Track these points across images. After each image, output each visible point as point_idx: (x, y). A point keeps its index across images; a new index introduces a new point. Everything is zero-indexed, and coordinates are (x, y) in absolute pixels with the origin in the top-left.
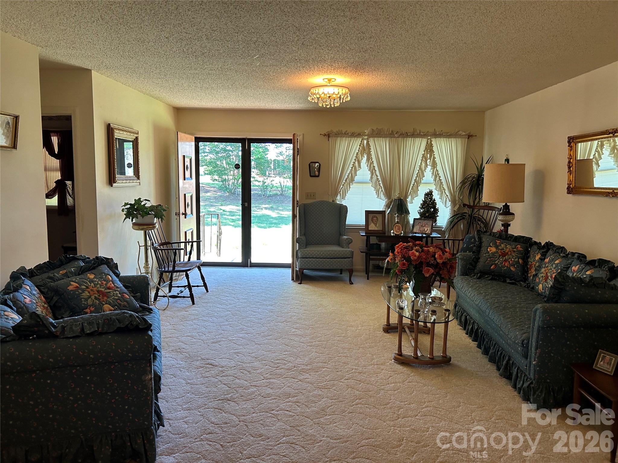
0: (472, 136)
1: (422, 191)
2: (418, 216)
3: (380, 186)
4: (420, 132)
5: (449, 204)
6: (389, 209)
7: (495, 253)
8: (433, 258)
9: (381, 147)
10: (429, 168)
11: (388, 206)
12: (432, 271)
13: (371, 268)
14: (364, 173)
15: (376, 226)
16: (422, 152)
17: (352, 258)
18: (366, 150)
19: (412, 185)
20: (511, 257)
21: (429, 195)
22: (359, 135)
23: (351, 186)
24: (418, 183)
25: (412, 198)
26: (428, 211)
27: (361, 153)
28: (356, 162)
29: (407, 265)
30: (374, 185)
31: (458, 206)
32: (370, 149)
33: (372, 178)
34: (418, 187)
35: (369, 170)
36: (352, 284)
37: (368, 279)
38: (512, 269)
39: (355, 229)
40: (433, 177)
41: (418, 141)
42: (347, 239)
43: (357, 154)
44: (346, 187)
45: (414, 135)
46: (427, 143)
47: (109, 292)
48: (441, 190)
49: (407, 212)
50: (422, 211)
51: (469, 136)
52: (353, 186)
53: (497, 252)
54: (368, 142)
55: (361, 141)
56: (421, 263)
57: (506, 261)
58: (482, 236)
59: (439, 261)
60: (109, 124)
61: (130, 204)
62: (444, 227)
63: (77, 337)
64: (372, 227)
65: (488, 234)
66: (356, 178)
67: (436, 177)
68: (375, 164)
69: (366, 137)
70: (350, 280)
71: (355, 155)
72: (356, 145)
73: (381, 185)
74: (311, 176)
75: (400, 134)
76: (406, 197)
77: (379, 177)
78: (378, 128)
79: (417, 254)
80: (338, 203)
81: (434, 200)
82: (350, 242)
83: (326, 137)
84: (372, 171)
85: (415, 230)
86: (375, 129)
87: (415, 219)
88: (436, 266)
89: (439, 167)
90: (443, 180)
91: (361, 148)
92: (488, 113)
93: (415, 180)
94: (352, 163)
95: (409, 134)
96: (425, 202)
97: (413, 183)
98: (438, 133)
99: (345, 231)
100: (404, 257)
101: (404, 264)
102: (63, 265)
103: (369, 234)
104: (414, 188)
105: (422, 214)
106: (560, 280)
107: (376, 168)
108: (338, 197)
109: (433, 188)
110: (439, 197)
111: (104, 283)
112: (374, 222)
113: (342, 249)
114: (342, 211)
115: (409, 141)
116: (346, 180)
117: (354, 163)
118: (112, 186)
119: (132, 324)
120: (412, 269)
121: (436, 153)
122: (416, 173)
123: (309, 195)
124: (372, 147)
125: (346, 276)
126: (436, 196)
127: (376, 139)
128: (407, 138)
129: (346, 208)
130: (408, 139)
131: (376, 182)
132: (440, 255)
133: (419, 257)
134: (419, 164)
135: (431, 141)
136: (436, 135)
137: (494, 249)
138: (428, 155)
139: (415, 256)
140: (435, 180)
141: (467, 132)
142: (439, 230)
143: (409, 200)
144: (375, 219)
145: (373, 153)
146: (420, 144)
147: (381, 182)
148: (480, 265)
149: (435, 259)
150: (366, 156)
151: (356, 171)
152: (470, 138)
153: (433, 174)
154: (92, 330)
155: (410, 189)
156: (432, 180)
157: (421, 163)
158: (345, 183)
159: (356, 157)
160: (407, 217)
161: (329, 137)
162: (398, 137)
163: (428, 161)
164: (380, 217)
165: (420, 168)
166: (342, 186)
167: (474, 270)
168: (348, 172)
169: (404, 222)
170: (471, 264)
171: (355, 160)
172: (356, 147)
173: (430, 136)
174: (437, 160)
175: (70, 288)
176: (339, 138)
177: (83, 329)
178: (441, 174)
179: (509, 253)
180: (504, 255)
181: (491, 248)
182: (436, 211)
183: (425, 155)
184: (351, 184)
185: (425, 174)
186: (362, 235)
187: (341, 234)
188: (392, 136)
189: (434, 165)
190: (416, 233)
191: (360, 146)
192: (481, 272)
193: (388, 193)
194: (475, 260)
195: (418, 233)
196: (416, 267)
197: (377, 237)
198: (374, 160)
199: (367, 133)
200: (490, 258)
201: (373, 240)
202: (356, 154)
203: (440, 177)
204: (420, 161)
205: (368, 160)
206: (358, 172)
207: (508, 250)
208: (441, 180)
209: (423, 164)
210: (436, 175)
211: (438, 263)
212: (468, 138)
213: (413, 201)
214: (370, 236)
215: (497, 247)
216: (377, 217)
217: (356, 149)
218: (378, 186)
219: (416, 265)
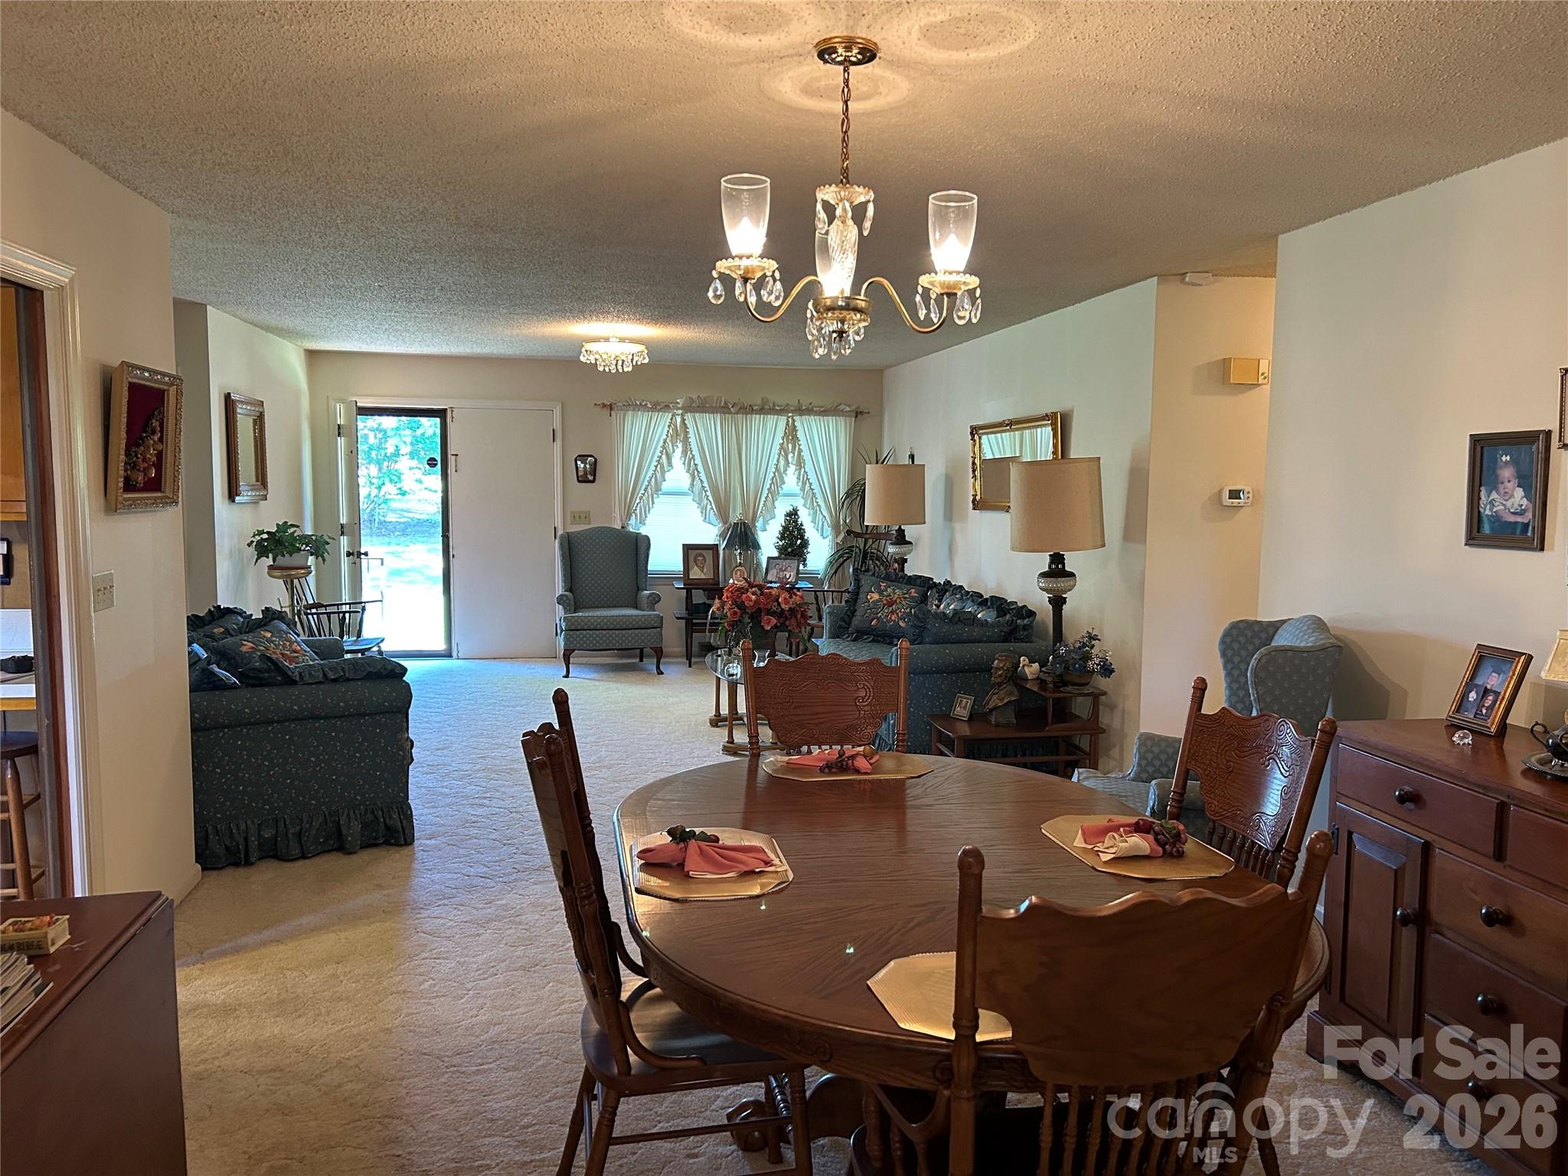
0: (862, 413)
1: (782, 508)
2: (776, 554)
3: (707, 499)
4: (774, 406)
5: (828, 531)
6: (725, 542)
7: (878, 601)
8: (776, 604)
9: (706, 430)
10: (792, 468)
11: (722, 535)
12: (774, 621)
13: (695, 649)
14: (678, 476)
15: (702, 571)
16: (779, 440)
17: (661, 627)
18: (680, 434)
19: (763, 499)
20: (900, 606)
21: (793, 515)
22: (666, 408)
23: (655, 500)
24: (774, 494)
25: (766, 522)
26: (791, 545)
27: (672, 441)
28: (664, 457)
29: (739, 614)
30: (697, 499)
31: (842, 535)
32: (687, 433)
33: (692, 485)
34: (773, 501)
35: (688, 471)
36: (662, 673)
37: (690, 666)
38: (902, 624)
39: (666, 579)
40: (800, 484)
41: (771, 419)
42: (651, 595)
43: (665, 441)
44: (646, 502)
45: (766, 409)
46: (787, 424)
47: (297, 657)
48: (814, 509)
49: (756, 546)
50: (781, 543)
51: (858, 414)
52: (660, 501)
53: (880, 600)
54: (683, 420)
55: (671, 419)
56: (759, 610)
57: (892, 612)
58: (861, 576)
59: (783, 606)
60: (229, 394)
61: (268, 533)
62: (821, 572)
63: (320, 683)
64: (696, 574)
65: (870, 573)
66: (665, 486)
67: (804, 484)
68: (698, 461)
69: (680, 412)
70: (658, 667)
71: (661, 444)
72: (661, 424)
73: (710, 498)
74: (579, 481)
75: (741, 408)
76: (754, 519)
77: (706, 484)
78: (701, 396)
79: (754, 597)
80: (632, 530)
81: (802, 525)
82: (655, 600)
83: (606, 411)
84: (693, 474)
85: (769, 578)
86: (694, 397)
87: (769, 559)
88: (781, 614)
89: (809, 467)
90: (817, 490)
91: (671, 431)
92: (889, 373)
93: (769, 489)
94: (656, 458)
95: (755, 408)
96: (785, 528)
97: (765, 495)
98: (804, 408)
99: (646, 581)
100: (735, 603)
101: (735, 613)
102: (214, 620)
103: (690, 586)
104: (769, 504)
105: (782, 550)
106: (920, 616)
107: (700, 468)
108: (633, 521)
109: (799, 503)
110: (810, 518)
111: (288, 644)
112: (699, 563)
113: (642, 613)
114: (639, 546)
115: (756, 418)
116: (646, 490)
117: (660, 457)
118: (234, 501)
119: (385, 669)
120: (747, 620)
121: (802, 442)
122: (770, 477)
123: (578, 517)
124: (690, 430)
125: (650, 664)
126: (805, 517)
127: (697, 415)
128: (752, 414)
129: (647, 539)
130: (754, 416)
131: (700, 494)
132: (785, 599)
133: (755, 602)
134: (775, 462)
135: (794, 421)
136: (801, 411)
137: (876, 596)
138: (790, 445)
139: (751, 601)
140: (803, 489)
141: (853, 408)
142: (811, 578)
143: (759, 524)
144: (700, 558)
145: (692, 440)
146: (774, 427)
147: (709, 493)
148: (856, 621)
149: (779, 604)
150: (680, 445)
151: (663, 473)
152: (859, 416)
153: (798, 478)
154: (337, 676)
155: (761, 505)
156: (797, 489)
157: (778, 459)
158: (643, 494)
159: (664, 447)
160: (757, 555)
161: (611, 410)
162: (737, 413)
163: (791, 455)
164: (709, 554)
165: (777, 469)
166: (638, 501)
167: (848, 628)
168: (650, 474)
169: (752, 565)
170: (842, 619)
171: (661, 452)
172: (663, 429)
173: (792, 411)
174: (806, 455)
175: (244, 649)
176: (630, 413)
177: (325, 675)
178: (813, 479)
179: (898, 601)
180: (890, 604)
181: (873, 595)
182: (805, 544)
183: (785, 445)
184: (655, 496)
185: (786, 479)
186: (678, 588)
187: (639, 589)
188: (725, 410)
189: (800, 464)
190: (771, 582)
191: (669, 426)
192: (858, 631)
193: (723, 513)
194: (849, 614)
195: (775, 582)
196: (752, 617)
197: (704, 590)
198: (696, 452)
199: (681, 403)
200: (870, 609)
201: (699, 597)
202: (662, 441)
203: (811, 484)
204: (777, 456)
205: (684, 452)
206: (667, 475)
207: (896, 596)
208: (813, 490)
209: (782, 462)
210: (804, 481)
211: (782, 609)
212: (856, 417)
213: (767, 527)
214: (691, 589)
215: (881, 593)
216: (704, 556)
217: (662, 432)
218: (705, 501)
219: (752, 613)
